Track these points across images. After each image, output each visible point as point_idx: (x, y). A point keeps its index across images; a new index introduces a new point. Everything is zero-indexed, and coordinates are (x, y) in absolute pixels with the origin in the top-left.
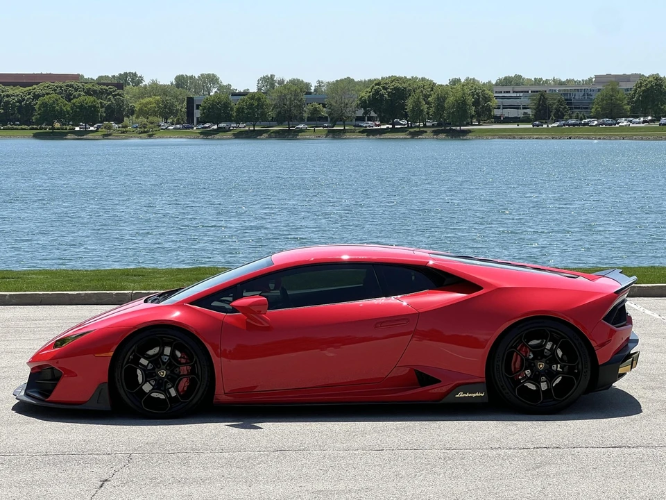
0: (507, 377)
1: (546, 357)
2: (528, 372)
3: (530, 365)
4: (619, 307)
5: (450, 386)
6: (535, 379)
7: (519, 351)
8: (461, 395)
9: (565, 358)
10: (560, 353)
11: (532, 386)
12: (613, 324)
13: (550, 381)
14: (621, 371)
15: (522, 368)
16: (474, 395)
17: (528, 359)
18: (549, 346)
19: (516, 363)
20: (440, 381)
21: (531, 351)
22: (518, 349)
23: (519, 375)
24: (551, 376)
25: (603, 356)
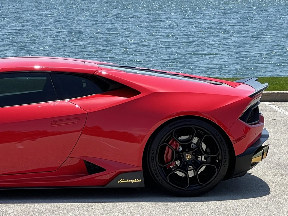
0: (161, 167)
1: (192, 150)
2: (178, 163)
3: (180, 157)
4: (253, 108)
5: (113, 174)
6: (184, 168)
7: (170, 145)
8: (122, 181)
9: (208, 150)
10: (204, 146)
11: (181, 174)
12: (248, 122)
13: (196, 169)
14: (253, 161)
15: (173, 159)
16: (133, 181)
17: (177, 152)
18: (195, 140)
19: (168, 154)
20: (104, 170)
21: (180, 145)
22: (170, 143)
23: (171, 165)
24: (196, 165)
25: (239, 149)
